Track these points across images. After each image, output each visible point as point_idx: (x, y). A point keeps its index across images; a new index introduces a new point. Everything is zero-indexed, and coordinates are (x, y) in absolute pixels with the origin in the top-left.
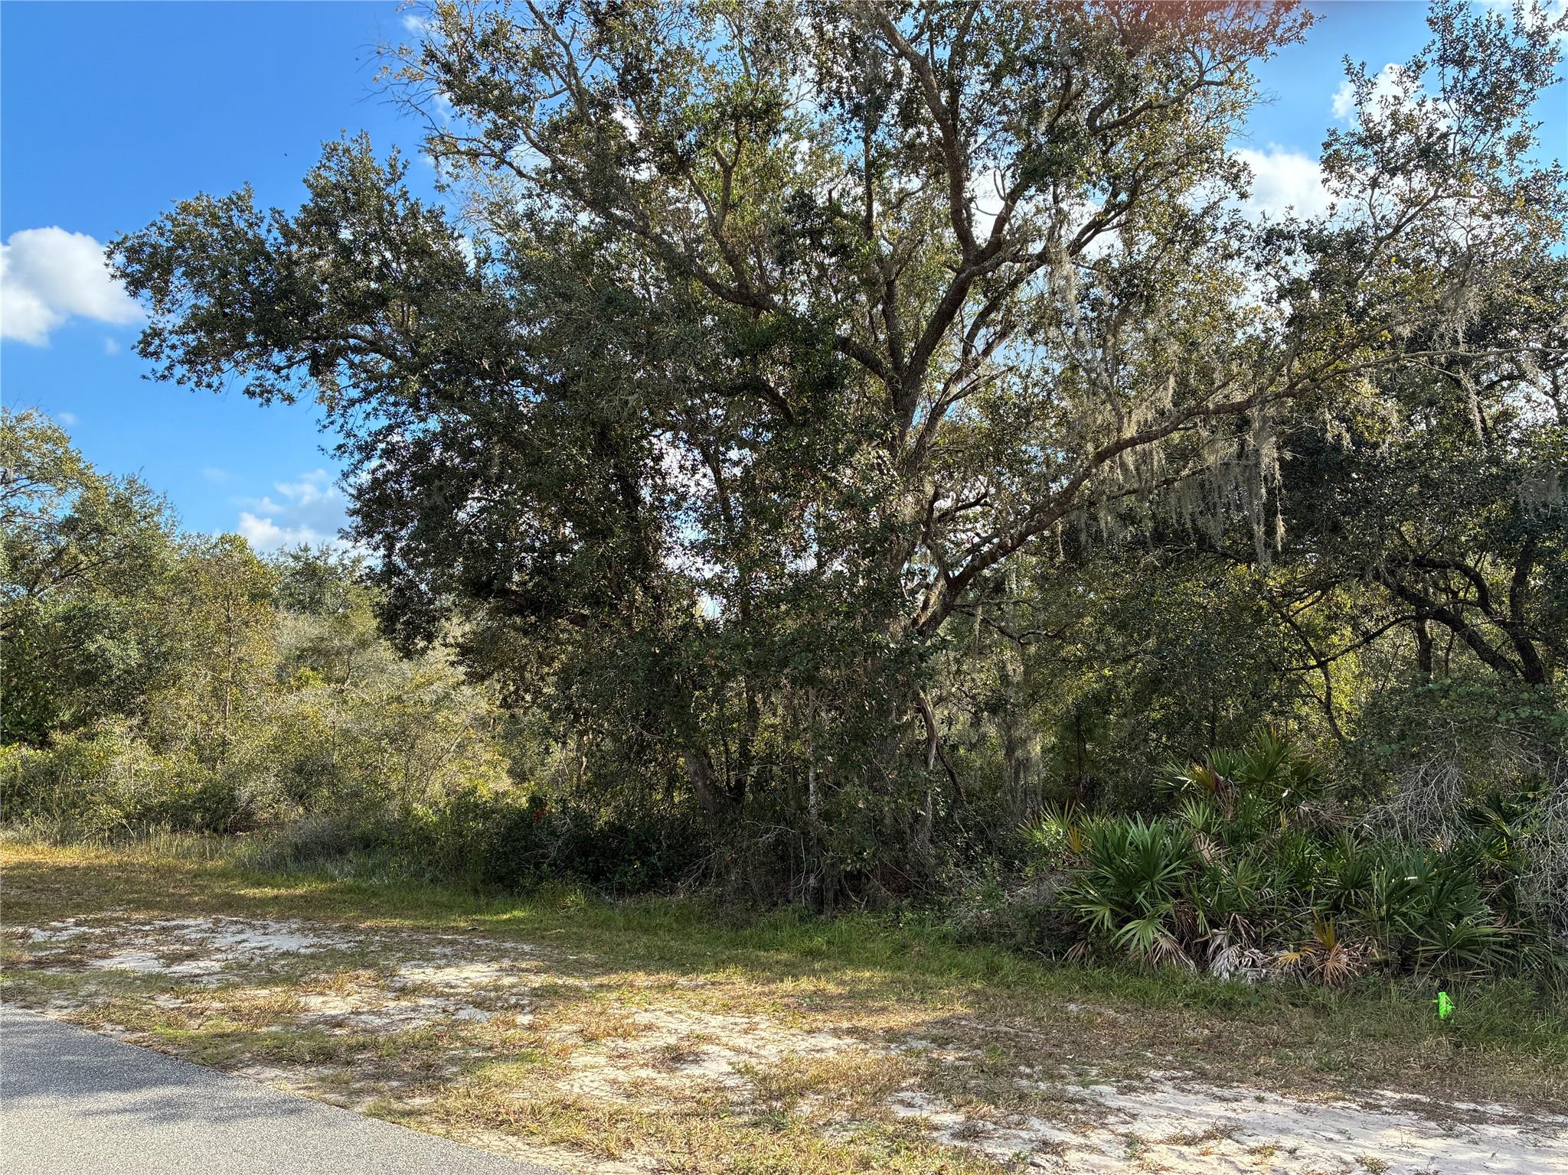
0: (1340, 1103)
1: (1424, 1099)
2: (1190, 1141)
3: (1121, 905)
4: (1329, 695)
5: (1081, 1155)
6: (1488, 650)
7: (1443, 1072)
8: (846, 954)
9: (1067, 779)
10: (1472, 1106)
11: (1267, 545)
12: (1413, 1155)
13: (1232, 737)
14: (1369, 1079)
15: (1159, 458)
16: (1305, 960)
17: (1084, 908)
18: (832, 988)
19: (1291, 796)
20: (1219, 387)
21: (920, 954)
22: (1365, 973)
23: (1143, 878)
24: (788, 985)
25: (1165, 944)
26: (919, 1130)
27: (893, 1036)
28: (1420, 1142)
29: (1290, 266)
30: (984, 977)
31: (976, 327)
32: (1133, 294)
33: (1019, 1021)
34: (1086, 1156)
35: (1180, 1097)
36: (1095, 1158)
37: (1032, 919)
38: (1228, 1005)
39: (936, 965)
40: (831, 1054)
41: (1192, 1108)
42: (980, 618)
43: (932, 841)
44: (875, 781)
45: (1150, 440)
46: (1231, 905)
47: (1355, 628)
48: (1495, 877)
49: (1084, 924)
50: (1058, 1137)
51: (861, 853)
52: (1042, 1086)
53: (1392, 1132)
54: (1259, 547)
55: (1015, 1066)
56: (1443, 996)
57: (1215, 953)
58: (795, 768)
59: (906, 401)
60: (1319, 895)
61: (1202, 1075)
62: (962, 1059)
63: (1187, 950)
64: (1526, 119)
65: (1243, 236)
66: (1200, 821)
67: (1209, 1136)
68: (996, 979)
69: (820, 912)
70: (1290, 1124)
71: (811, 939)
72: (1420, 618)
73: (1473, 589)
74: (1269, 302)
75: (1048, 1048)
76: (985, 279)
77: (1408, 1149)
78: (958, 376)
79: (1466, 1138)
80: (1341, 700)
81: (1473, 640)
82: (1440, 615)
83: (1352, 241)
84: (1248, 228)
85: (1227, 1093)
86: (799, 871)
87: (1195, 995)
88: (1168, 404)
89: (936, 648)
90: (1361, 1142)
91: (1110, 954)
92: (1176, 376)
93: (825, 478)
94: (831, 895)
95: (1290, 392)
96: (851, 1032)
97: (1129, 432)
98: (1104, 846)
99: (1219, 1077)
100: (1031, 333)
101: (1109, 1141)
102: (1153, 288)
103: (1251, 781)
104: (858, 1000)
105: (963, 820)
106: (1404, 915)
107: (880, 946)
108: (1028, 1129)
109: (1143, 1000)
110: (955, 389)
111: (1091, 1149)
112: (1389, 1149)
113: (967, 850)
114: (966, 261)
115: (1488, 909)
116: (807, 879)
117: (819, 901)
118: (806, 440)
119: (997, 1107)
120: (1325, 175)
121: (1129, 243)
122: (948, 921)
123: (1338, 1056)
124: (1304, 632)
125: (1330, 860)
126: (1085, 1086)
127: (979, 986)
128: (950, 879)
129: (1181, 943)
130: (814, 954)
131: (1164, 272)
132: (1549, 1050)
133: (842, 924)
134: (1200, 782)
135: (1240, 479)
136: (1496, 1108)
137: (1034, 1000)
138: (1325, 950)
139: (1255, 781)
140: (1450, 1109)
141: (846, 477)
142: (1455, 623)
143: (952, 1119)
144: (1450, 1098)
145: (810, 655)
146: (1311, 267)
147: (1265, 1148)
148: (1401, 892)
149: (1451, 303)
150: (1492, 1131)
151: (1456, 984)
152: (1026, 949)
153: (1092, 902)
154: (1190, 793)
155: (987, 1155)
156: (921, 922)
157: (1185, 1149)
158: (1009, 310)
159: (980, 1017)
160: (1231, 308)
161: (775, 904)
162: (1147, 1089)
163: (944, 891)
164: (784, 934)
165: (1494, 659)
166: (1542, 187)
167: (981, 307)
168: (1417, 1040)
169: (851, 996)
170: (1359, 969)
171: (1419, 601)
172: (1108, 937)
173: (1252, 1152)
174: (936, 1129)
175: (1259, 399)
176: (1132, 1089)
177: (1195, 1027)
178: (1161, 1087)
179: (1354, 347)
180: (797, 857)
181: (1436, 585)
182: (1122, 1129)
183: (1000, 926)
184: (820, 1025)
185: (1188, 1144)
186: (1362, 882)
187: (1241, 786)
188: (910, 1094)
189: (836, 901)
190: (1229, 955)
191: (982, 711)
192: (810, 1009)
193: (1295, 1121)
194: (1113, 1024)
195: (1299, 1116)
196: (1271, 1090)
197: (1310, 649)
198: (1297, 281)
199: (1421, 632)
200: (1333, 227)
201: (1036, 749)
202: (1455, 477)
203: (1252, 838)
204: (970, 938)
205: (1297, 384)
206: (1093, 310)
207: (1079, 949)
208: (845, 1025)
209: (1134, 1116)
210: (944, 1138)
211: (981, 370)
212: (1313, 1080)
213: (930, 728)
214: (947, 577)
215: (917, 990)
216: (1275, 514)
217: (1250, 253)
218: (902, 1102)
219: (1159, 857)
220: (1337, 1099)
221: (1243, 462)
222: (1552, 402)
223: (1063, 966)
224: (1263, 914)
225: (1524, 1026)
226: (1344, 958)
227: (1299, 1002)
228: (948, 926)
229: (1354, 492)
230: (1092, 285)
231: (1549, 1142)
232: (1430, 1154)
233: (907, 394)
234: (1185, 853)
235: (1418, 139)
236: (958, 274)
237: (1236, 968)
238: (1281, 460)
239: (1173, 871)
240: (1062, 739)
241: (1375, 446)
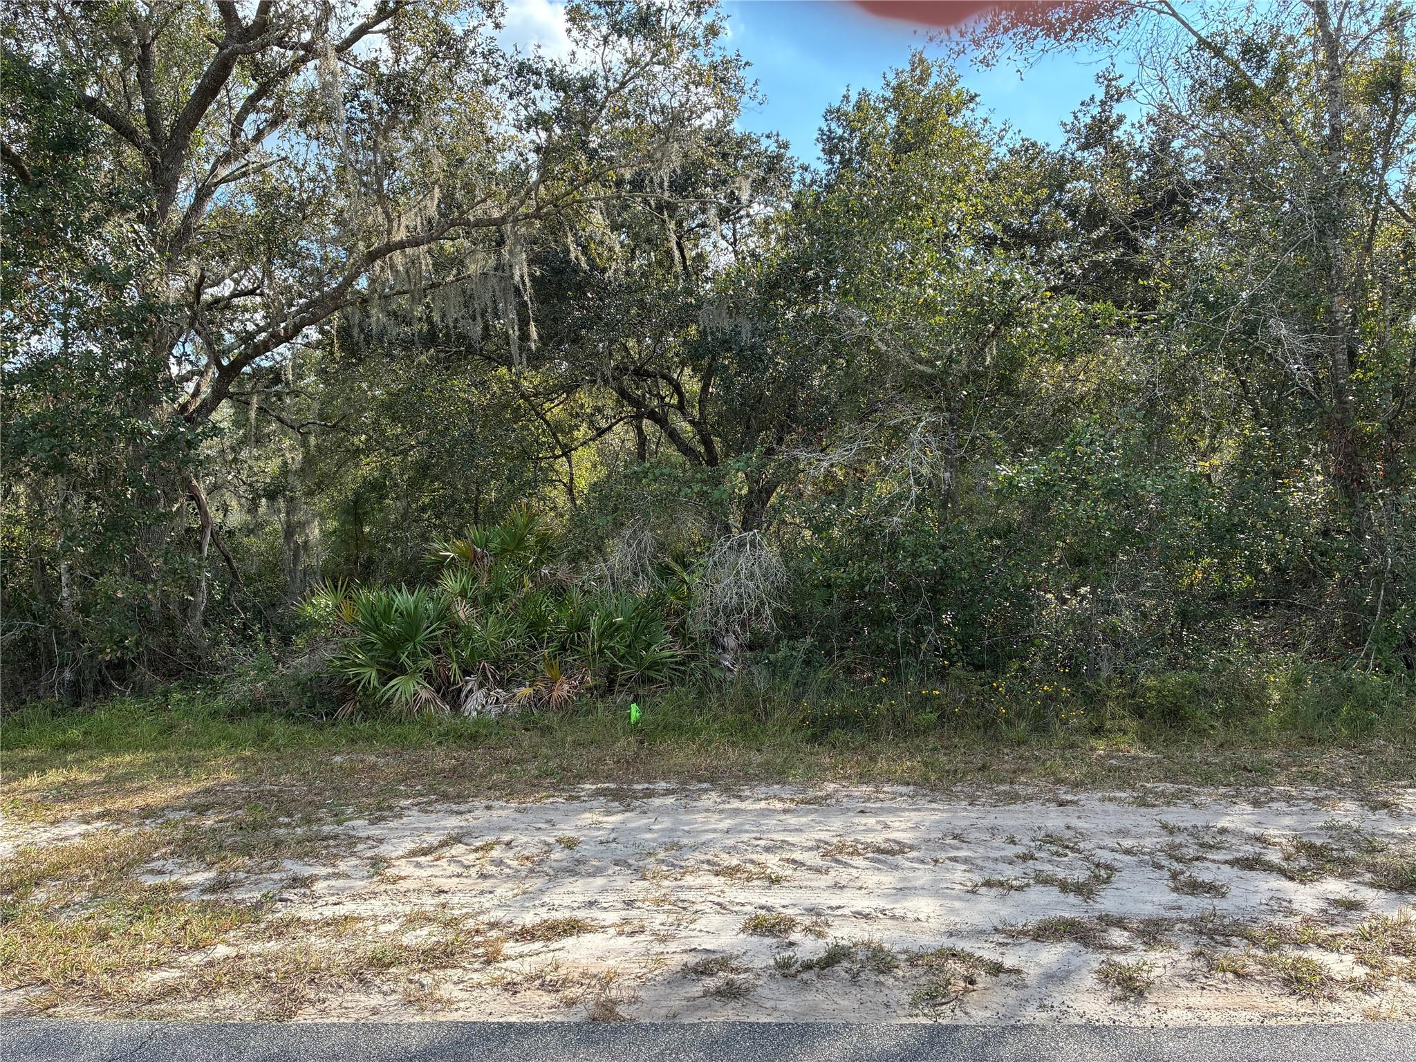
0: (551, 800)
1: (613, 786)
2: (425, 852)
3: (387, 665)
4: (572, 479)
5: (328, 882)
6: (683, 443)
7: (628, 762)
8: (106, 742)
9: (347, 560)
10: (646, 785)
11: (521, 349)
12: (599, 829)
13: (492, 516)
14: (575, 777)
15: (426, 263)
16: (536, 692)
17: (352, 671)
18: (85, 777)
19: (535, 562)
20: (478, 203)
21: (188, 732)
22: (580, 695)
23: (407, 640)
24: (33, 780)
25: (424, 694)
26: (166, 893)
27: (148, 813)
28: (606, 819)
29: (538, 101)
30: (254, 744)
31: (245, 111)
32: (401, 101)
33: (285, 779)
34: (333, 883)
35: (424, 817)
36: (340, 883)
37: (303, 686)
38: (473, 737)
39: (206, 739)
40: (77, 839)
41: (432, 825)
42: (255, 406)
43: (206, 624)
44: (138, 569)
45: (418, 245)
46: (481, 656)
47: (591, 423)
48: (677, 614)
49: (353, 685)
50: (307, 871)
51: (122, 641)
52: (299, 831)
53: (588, 815)
54: (514, 350)
55: (275, 818)
56: (634, 707)
57: (467, 697)
58: (41, 562)
59: (167, 176)
60: (550, 640)
61: (445, 797)
62: (221, 821)
63: (443, 698)
64: (719, 10)
65: (499, 64)
66: (458, 588)
67: (443, 844)
68: (266, 745)
69: (77, 705)
70: (510, 823)
71: (65, 732)
72: (638, 417)
73: (676, 396)
74: (520, 128)
75: (309, 798)
76: (254, 61)
77: (596, 826)
78: (226, 159)
79: (638, 810)
80: (582, 484)
81: (673, 436)
82: (652, 415)
83: (587, 84)
84: (503, 57)
85: (462, 807)
86: (51, 665)
87: (447, 734)
88: (432, 211)
89: (205, 435)
90: (562, 826)
91: (375, 708)
92: (440, 186)
93: (69, 248)
94: (90, 686)
95: (536, 215)
96: (100, 816)
97: (400, 235)
98: (372, 615)
99: (458, 796)
100: (302, 125)
101: (356, 866)
102: (419, 98)
103: (504, 551)
104: (116, 783)
105: (240, 603)
106: (611, 648)
107: (144, 729)
108: (280, 871)
109: (402, 742)
110: (223, 172)
111: (337, 876)
112: (582, 828)
113: (245, 629)
114: (229, 36)
115: (670, 637)
116: (60, 673)
117: (76, 694)
118: (41, 202)
119: (251, 857)
120: (569, 25)
121: (398, 51)
122: (221, 697)
123: (553, 764)
124: (555, 429)
125: (561, 611)
126: (339, 823)
127: (248, 754)
128: (223, 658)
129: (438, 691)
130: (67, 746)
131: (430, 87)
132: (703, 737)
133: (102, 714)
134: (461, 555)
135: (497, 288)
136: (663, 785)
137: (302, 758)
138: (551, 684)
139: (506, 550)
140: (630, 790)
141: (93, 246)
142: (661, 420)
143: (203, 877)
144: (631, 782)
145: (55, 441)
146: (556, 104)
147: (487, 845)
148: (610, 630)
149: (659, 155)
150: (657, 802)
151: (644, 696)
152: (297, 714)
153: (360, 665)
154: (453, 565)
155: (235, 902)
156: (191, 701)
157: (422, 859)
158: (280, 99)
159: (245, 781)
160: (491, 133)
161: (23, 702)
162: (395, 817)
163: (218, 669)
164: (32, 731)
165: (686, 450)
166: (726, 69)
167: (251, 92)
168: (614, 742)
169: (107, 781)
170: (576, 694)
171: (637, 403)
172: (374, 694)
173: (476, 850)
174: (186, 888)
175: (512, 217)
176: (381, 819)
177: (443, 759)
178: (407, 813)
179: (587, 182)
180: (50, 653)
181: (650, 392)
182: (369, 854)
183: (274, 696)
184: (66, 814)
185: (425, 854)
186: (583, 627)
187: (496, 555)
188: (161, 862)
189: (96, 692)
190: (479, 695)
191: (260, 497)
192: (57, 800)
193: (514, 820)
194: (373, 767)
195: (517, 815)
196: (498, 799)
197: (558, 442)
198: (541, 114)
199: (639, 429)
200: (573, 71)
201: (315, 532)
202: (662, 303)
203: (502, 598)
204: (243, 711)
205: (542, 208)
206: (362, 111)
207: (348, 708)
208: (97, 809)
209: (381, 841)
210: (194, 896)
211: (251, 156)
212: (534, 785)
213: (205, 514)
214: (219, 365)
215: (181, 766)
216: (528, 324)
217: (504, 81)
218: (152, 872)
219: (421, 620)
220: (548, 797)
221: (499, 273)
222: (731, 248)
223: (333, 725)
224: (508, 660)
225: (686, 722)
226: (566, 687)
227: (530, 727)
228: (220, 702)
229: (588, 309)
230: (362, 87)
231: (695, 804)
232: (610, 827)
233: (168, 169)
234: (444, 614)
235: (640, 9)
236: (221, 49)
237: (483, 706)
238: (531, 275)
239: (433, 631)
240: (342, 525)
241: (603, 271)
